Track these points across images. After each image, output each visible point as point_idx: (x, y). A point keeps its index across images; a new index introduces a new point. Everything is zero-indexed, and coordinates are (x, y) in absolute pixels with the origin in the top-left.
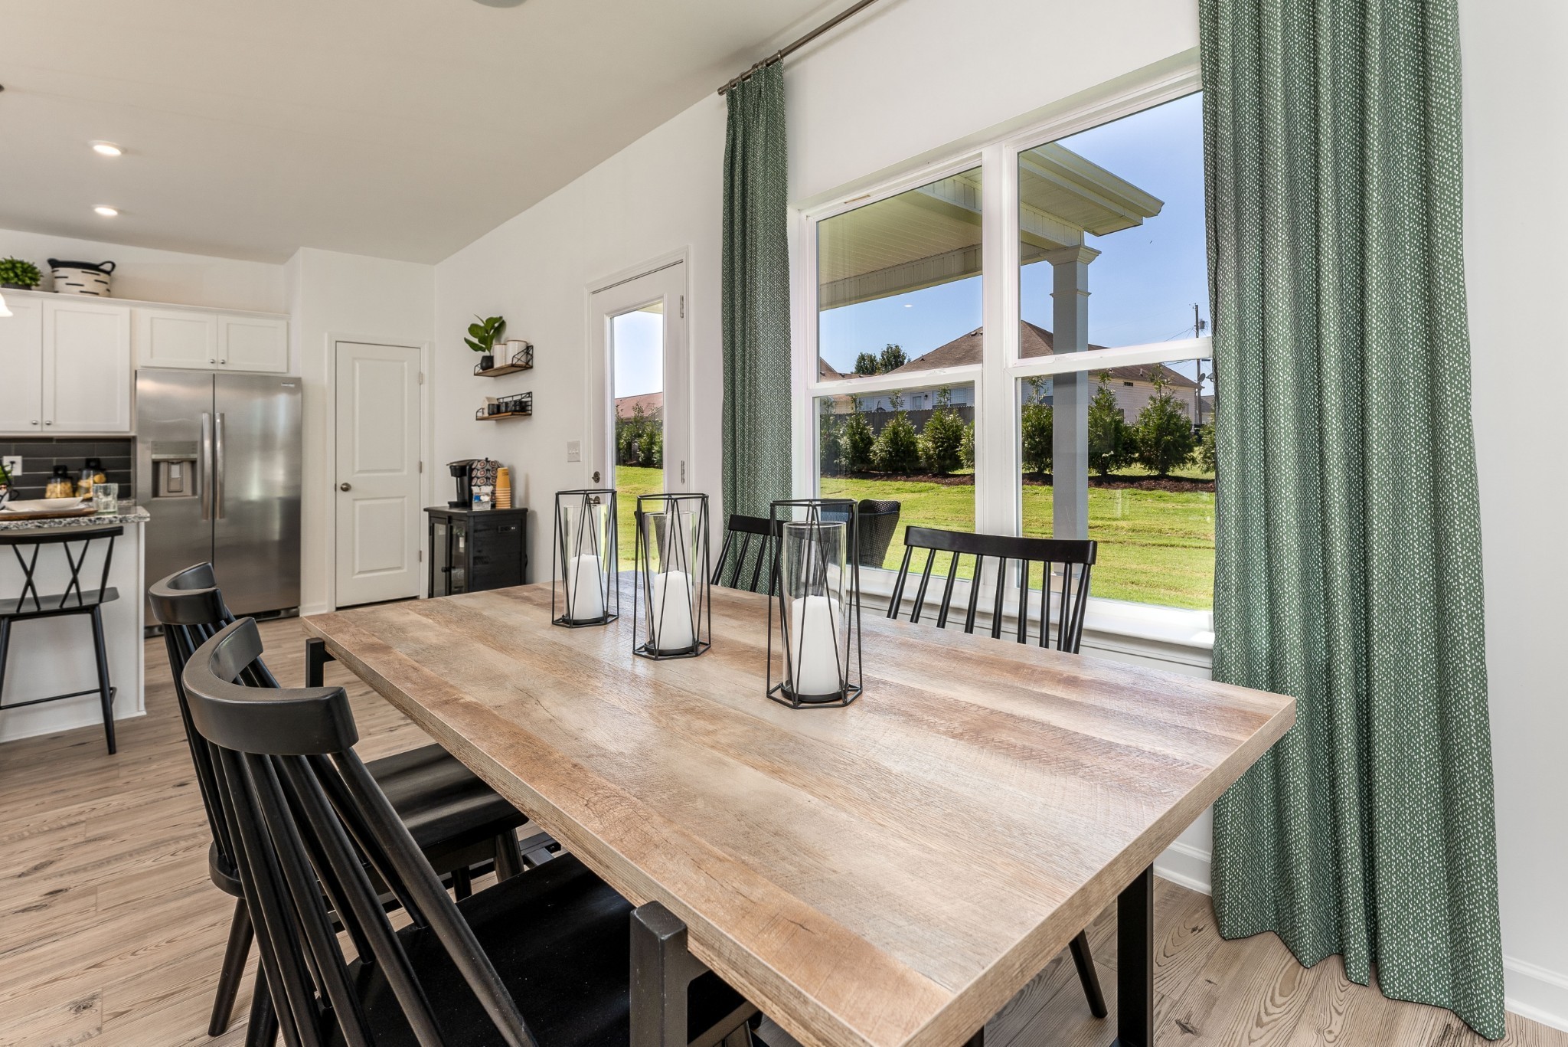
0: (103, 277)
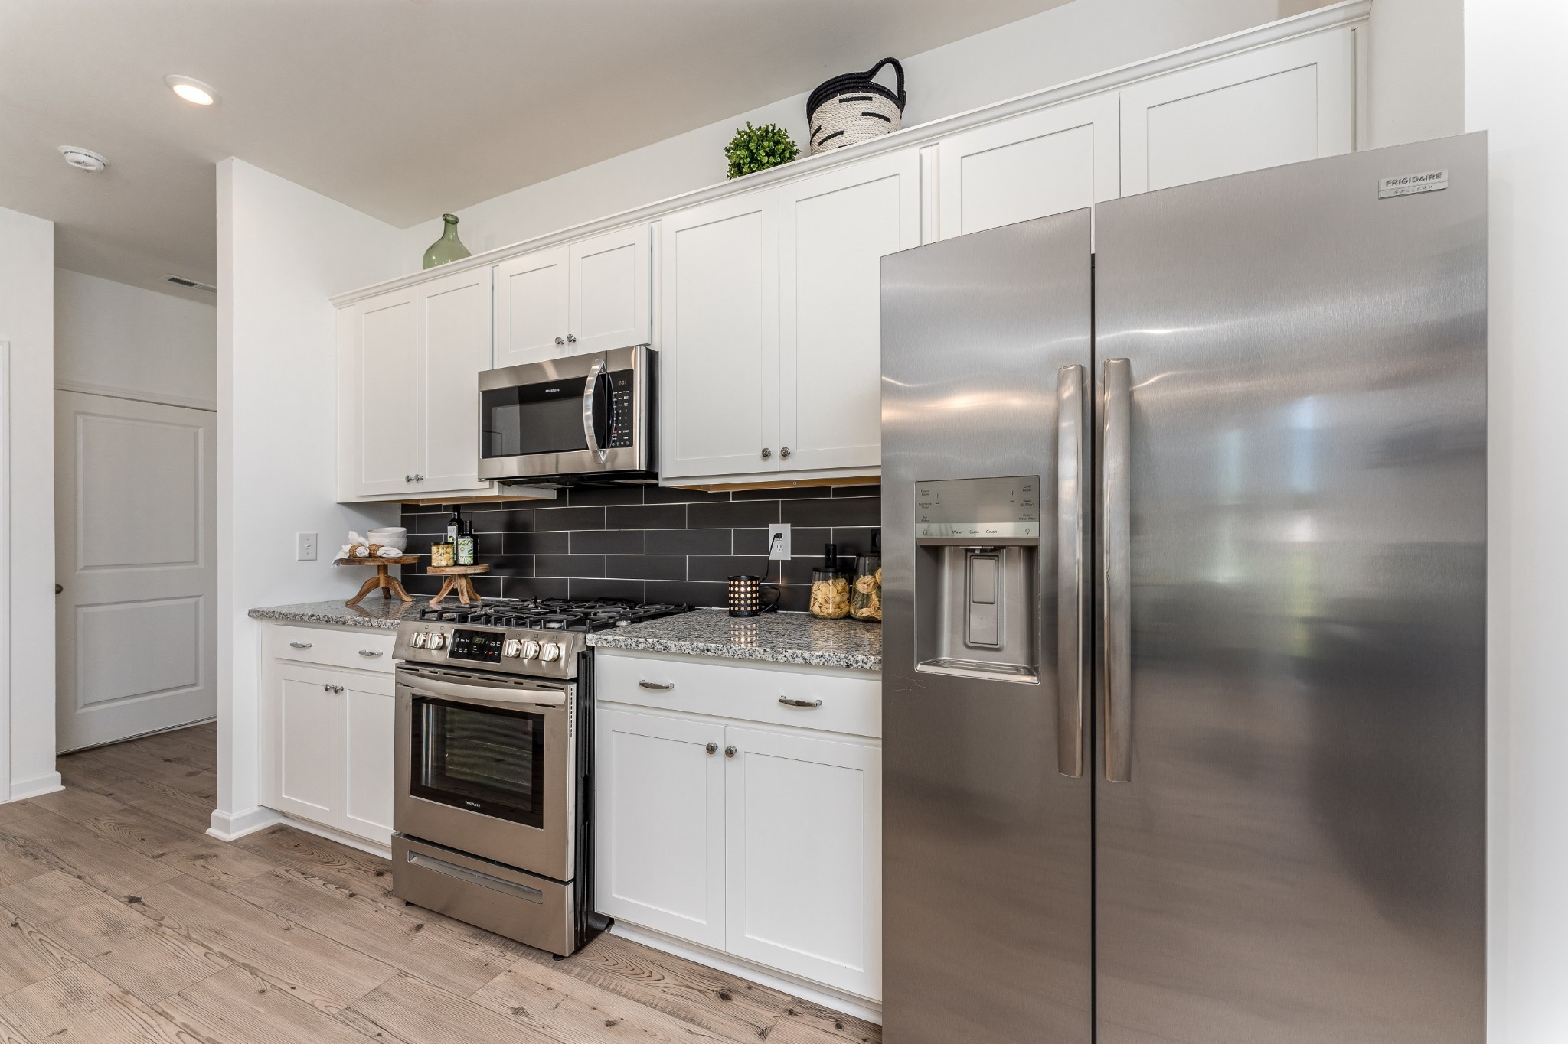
0: (880, 104)
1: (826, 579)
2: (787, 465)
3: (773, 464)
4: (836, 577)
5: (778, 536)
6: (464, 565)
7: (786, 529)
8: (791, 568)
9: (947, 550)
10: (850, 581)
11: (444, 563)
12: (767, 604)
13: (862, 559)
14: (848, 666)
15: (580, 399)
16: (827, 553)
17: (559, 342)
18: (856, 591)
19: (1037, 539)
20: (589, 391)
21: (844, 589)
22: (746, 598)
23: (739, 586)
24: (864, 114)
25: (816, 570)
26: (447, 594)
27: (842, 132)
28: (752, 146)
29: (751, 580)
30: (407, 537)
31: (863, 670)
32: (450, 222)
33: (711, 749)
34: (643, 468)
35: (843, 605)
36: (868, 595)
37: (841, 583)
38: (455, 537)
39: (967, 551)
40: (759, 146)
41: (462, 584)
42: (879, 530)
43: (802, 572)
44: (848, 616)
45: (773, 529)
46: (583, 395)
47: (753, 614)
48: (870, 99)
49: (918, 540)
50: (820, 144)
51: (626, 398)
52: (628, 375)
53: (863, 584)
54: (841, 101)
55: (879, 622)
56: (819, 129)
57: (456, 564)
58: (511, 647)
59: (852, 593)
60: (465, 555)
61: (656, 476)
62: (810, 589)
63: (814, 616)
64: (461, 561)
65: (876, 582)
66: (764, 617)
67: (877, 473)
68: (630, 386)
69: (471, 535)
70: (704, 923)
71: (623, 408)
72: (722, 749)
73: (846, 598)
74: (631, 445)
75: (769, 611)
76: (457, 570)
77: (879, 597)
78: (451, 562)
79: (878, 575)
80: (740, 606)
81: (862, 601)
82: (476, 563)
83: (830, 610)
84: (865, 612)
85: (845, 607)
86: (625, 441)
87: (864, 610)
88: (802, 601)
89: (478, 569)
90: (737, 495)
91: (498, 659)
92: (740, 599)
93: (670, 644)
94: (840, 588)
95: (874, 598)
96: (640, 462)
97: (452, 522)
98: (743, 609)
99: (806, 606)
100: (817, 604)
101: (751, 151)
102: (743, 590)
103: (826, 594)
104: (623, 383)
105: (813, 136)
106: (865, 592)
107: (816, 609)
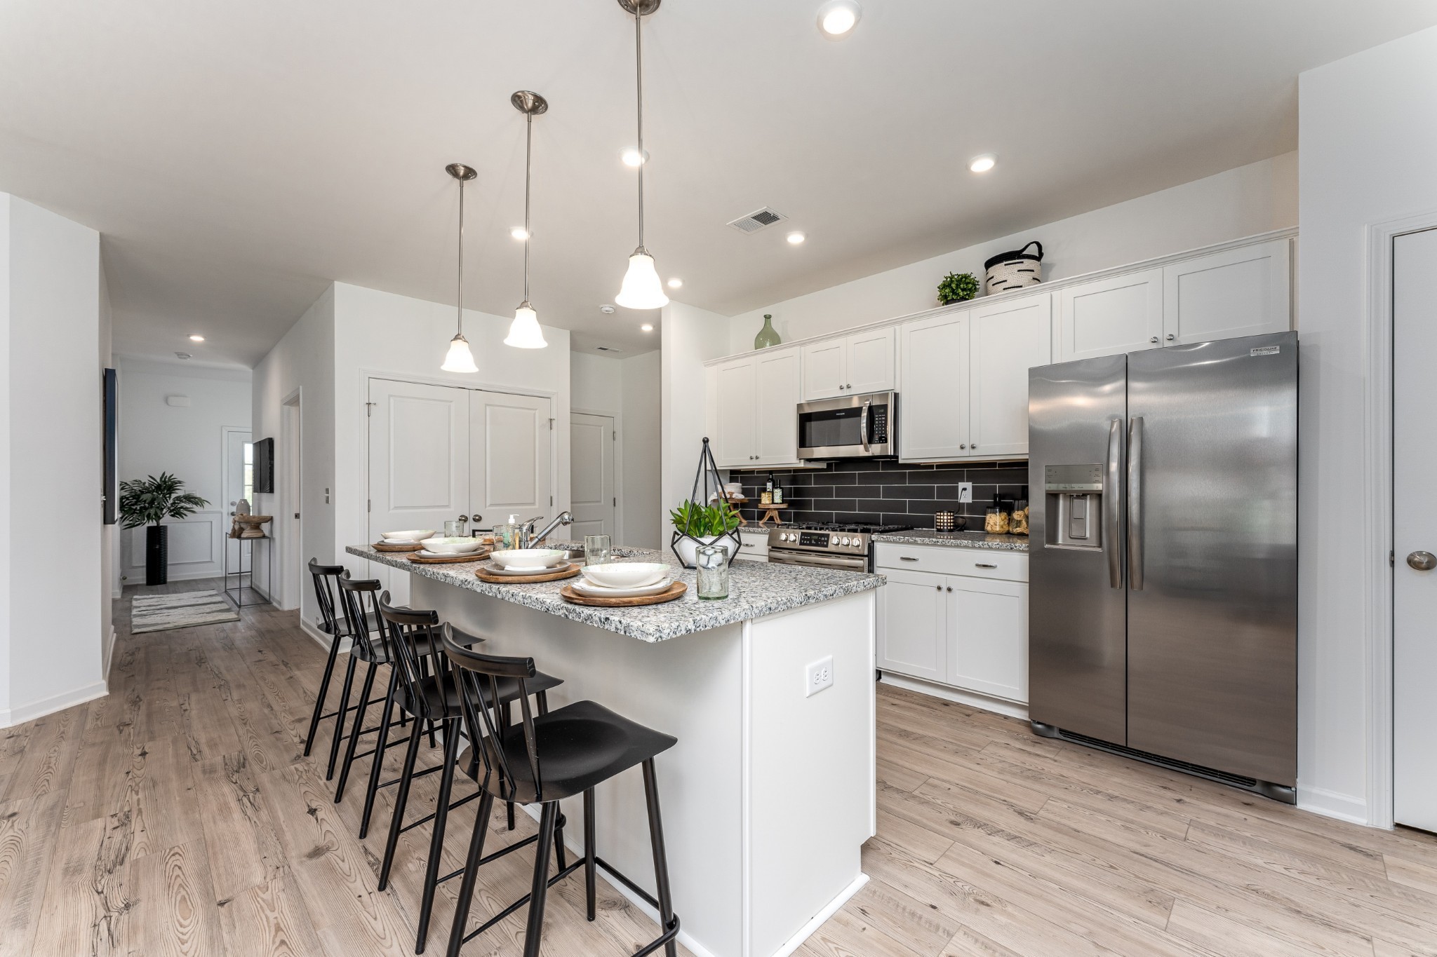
1: (995, 513)
2: (973, 452)
3: (966, 452)
4: (1000, 512)
5: (964, 489)
6: (777, 503)
7: (969, 485)
8: (971, 508)
9: (1061, 497)
10: (1009, 514)
11: (768, 502)
12: (958, 528)
13: (1017, 502)
14: (1011, 549)
15: (858, 418)
16: (995, 499)
17: (841, 388)
18: (1013, 519)
19: (1102, 491)
20: (864, 414)
21: (1005, 518)
22: (947, 523)
23: (944, 516)
24: (1019, 271)
25: (988, 507)
26: (768, 520)
27: (1006, 281)
28: (954, 286)
29: (950, 512)
30: (742, 488)
31: (1020, 551)
32: (768, 317)
33: (939, 588)
34: (892, 454)
35: (1004, 527)
36: (1020, 521)
37: (1004, 515)
38: (771, 488)
39: (1071, 496)
40: (958, 286)
41: (775, 514)
42: (1027, 487)
43: (980, 509)
44: (1008, 533)
45: (961, 485)
46: (861, 416)
47: (950, 531)
48: (1022, 262)
49: (1047, 491)
50: (993, 285)
51: (883, 418)
52: (885, 407)
53: (1017, 515)
54: (1005, 265)
55: (1027, 535)
56: (992, 277)
57: (773, 503)
58: (834, 540)
59: (1010, 520)
60: (778, 499)
61: (897, 457)
62: (984, 519)
63: (988, 533)
64: (776, 501)
65: (1025, 514)
66: (956, 533)
67: (1027, 457)
68: (886, 412)
69: (781, 488)
70: (935, 670)
71: (882, 424)
72: (944, 588)
73: (1006, 523)
74: (886, 442)
75: (958, 531)
76: (772, 506)
77: (1027, 522)
78: (771, 502)
79: (1026, 510)
80: (944, 526)
81: (1017, 524)
82: (783, 502)
83: (998, 529)
84: (1019, 530)
85: (1006, 528)
86: (883, 440)
87: (1018, 529)
88: (981, 525)
89: (784, 506)
90: (938, 466)
91: (827, 546)
92: (944, 523)
93: (917, 539)
94: (1003, 517)
95: (1024, 523)
96: (890, 452)
97: (769, 480)
98: (945, 528)
99: (983, 528)
100: (989, 526)
101: (952, 288)
102: (945, 518)
103: (995, 521)
104: (882, 411)
105: (987, 281)
106: (1019, 519)
107: (989, 528)
